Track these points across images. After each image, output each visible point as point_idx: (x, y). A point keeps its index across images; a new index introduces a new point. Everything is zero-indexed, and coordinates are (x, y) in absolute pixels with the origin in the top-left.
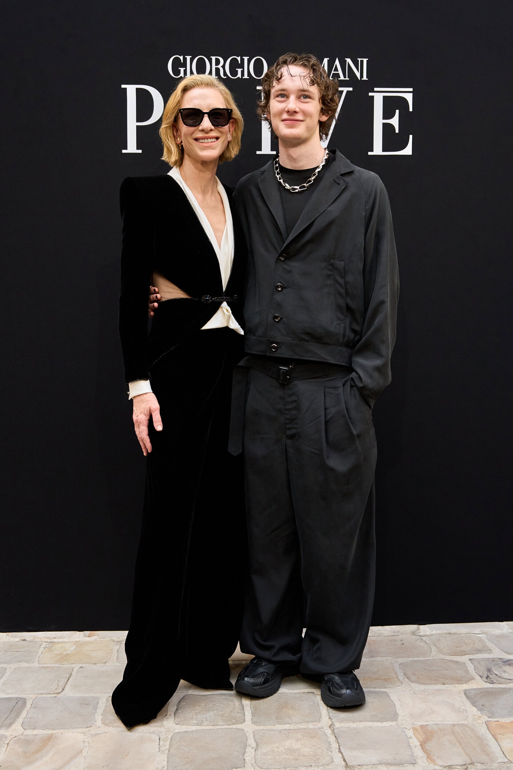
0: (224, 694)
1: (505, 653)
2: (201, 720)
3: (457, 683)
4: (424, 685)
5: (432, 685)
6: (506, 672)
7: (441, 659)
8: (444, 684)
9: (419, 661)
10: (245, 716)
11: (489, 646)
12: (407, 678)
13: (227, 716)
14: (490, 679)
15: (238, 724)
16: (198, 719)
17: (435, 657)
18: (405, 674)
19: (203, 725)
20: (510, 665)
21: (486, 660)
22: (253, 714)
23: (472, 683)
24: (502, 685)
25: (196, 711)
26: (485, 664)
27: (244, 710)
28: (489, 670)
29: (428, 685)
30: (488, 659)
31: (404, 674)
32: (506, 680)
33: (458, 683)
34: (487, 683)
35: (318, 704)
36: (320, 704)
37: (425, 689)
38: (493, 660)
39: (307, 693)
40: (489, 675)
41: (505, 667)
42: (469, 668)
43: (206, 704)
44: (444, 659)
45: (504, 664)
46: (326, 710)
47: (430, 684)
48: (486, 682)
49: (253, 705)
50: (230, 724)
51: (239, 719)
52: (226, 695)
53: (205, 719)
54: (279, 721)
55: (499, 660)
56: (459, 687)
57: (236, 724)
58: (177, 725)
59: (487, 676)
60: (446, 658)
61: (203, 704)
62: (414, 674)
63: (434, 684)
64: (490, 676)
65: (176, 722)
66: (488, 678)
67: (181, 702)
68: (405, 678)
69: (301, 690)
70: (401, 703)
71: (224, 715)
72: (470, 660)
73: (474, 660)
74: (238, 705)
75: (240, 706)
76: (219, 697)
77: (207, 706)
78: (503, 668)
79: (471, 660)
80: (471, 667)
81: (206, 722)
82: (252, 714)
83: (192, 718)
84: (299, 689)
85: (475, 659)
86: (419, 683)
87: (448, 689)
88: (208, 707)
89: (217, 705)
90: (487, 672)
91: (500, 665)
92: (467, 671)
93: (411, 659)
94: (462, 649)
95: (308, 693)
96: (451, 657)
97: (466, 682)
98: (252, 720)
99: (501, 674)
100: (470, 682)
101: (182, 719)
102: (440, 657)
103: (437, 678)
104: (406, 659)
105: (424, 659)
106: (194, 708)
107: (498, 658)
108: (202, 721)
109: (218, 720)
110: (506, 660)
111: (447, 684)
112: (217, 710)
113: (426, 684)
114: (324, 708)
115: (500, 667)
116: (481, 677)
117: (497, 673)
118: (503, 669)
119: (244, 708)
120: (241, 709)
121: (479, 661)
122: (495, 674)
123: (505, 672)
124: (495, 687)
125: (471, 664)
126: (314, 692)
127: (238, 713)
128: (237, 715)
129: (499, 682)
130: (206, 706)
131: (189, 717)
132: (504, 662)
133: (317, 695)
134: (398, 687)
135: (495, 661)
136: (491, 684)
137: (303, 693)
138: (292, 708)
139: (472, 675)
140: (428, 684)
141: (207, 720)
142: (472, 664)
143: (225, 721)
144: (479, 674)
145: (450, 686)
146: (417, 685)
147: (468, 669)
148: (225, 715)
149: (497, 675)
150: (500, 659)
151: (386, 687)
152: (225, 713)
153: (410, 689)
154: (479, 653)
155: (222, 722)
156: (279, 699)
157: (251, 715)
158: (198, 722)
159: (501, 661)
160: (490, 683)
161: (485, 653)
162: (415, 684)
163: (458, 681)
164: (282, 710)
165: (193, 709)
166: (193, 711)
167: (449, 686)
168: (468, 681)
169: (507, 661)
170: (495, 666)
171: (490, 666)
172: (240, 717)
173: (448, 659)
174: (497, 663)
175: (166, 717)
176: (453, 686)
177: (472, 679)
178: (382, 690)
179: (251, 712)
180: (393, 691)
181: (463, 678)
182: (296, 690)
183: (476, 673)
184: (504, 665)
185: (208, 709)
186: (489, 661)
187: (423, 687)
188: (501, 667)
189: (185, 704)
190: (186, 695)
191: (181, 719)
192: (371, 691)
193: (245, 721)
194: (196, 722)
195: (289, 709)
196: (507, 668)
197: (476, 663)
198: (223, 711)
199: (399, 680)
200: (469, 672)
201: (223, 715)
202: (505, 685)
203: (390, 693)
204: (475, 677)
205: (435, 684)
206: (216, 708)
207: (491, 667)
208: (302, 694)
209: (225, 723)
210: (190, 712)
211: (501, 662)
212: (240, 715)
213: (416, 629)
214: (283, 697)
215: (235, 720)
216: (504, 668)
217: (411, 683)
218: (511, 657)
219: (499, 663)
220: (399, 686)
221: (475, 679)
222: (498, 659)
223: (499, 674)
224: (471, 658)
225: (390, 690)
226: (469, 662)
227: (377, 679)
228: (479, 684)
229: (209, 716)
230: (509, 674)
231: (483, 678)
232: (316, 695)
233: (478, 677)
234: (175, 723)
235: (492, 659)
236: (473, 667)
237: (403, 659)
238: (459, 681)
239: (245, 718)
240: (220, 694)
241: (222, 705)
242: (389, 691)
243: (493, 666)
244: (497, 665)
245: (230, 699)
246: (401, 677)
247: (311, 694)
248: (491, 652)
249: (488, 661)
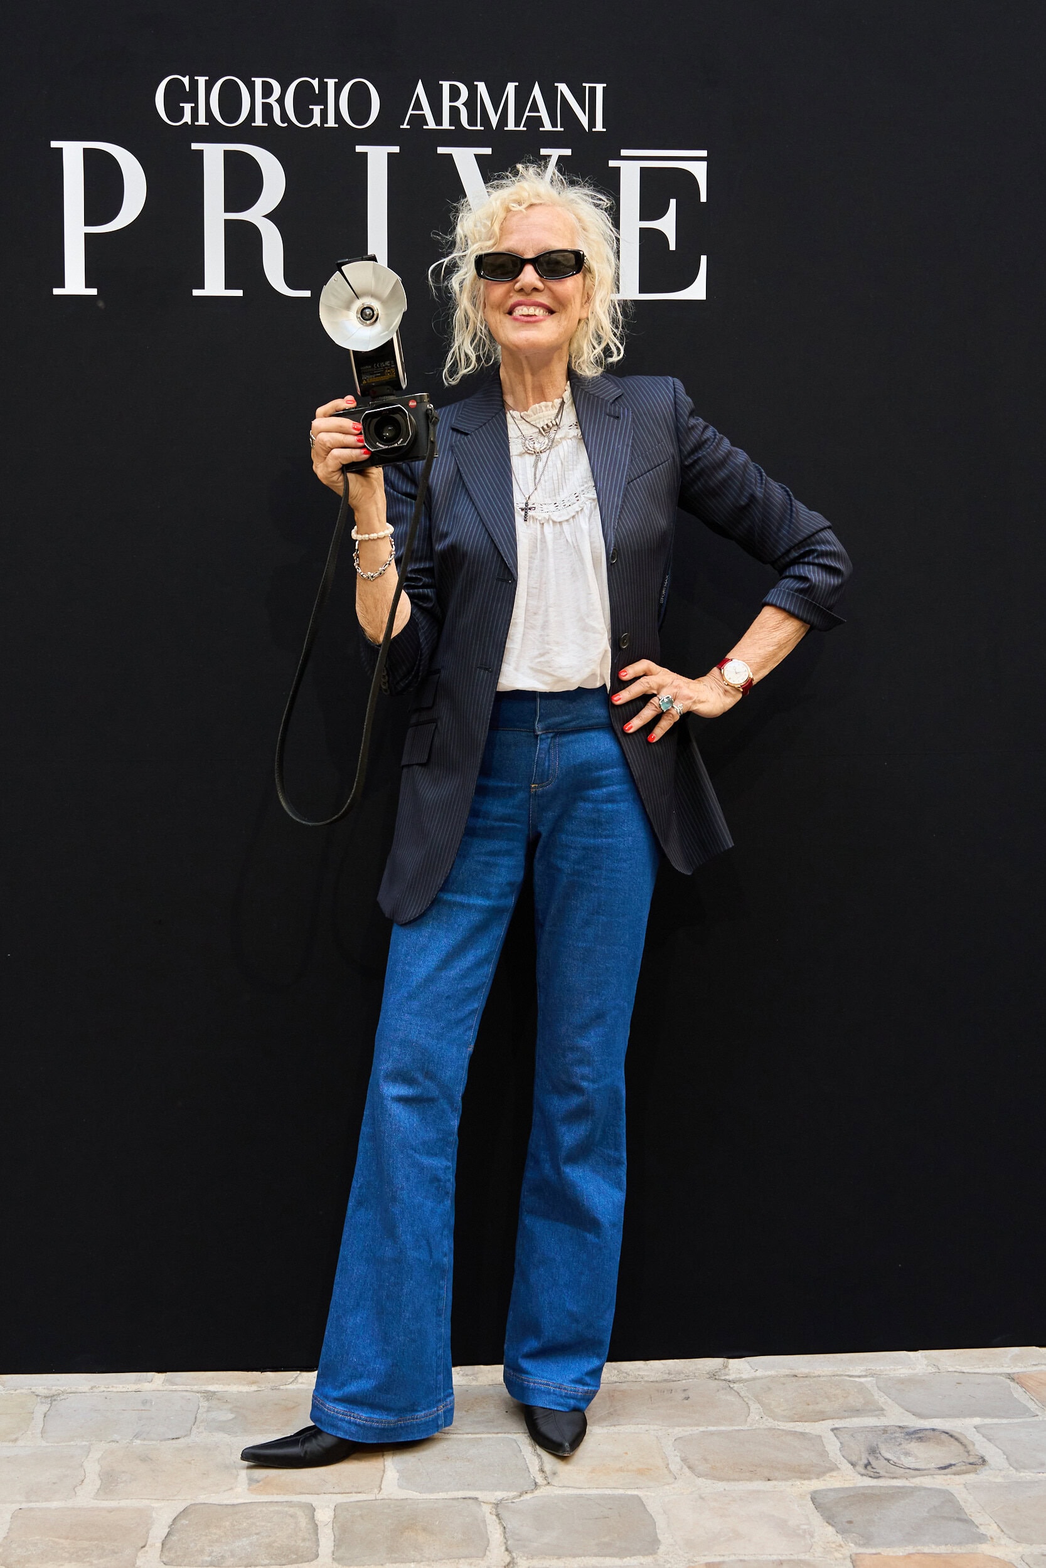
0: (276, 1502)
1: (913, 1416)
2: (221, 1554)
3: (797, 1478)
4: (724, 1483)
5: (741, 1482)
6: (909, 1454)
7: (770, 1429)
8: (769, 1480)
9: (720, 1433)
10: (318, 1545)
11: (880, 1402)
12: (689, 1467)
13: (279, 1546)
14: (873, 1468)
15: (301, 1563)
16: (214, 1554)
17: (756, 1425)
18: (684, 1460)
19: (223, 1565)
20: (920, 1439)
21: (868, 1429)
22: (338, 1543)
23: (832, 1476)
24: (899, 1480)
25: (210, 1538)
26: (866, 1437)
27: (317, 1535)
28: (873, 1451)
29: (733, 1483)
30: (873, 1429)
31: (682, 1460)
32: (907, 1471)
33: (801, 1478)
34: (865, 1477)
35: (485, 1521)
36: (488, 1522)
37: (725, 1490)
38: (885, 1430)
39: (462, 1500)
40: (871, 1461)
41: (909, 1445)
42: (828, 1448)
43: (235, 1522)
44: (775, 1429)
45: (907, 1437)
46: (501, 1534)
47: (738, 1481)
48: (862, 1475)
49: (338, 1525)
50: (284, 1562)
51: (305, 1553)
52: (279, 1504)
53: (229, 1553)
54: (393, 1555)
55: (898, 1429)
56: (803, 1486)
57: (296, 1563)
58: (167, 1567)
59: (866, 1462)
60: (782, 1427)
61: (228, 1523)
62: (706, 1460)
63: (747, 1480)
64: (874, 1463)
65: (164, 1560)
66: (869, 1467)
67: (178, 1519)
68: (685, 1467)
69: (449, 1493)
70: (668, 1517)
71: (273, 1545)
72: (832, 1430)
73: (841, 1429)
74: (305, 1524)
75: (309, 1526)
76: (264, 1509)
77: (236, 1527)
78: (903, 1446)
79: (835, 1431)
80: (833, 1446)
81: (232, 1559)
82: (334, 1541)
83: (201, 1552)
84: (445, 1491)
85: (844, 1428)
86: (714, 1478)
87: (776, 1489)
88: (239, 1530)
89: (258, 1524)
90: (867, 1455)
91: (899, 1440)
92: (824, 1454)
93: (702, 1429)
94: (818, 1408)
95: (464, 1498)
96: (792, 1425)
97: (819, 1475)
98: (333, 1555)
99: (899, 1458)
100: (828, 1475)
101: (178, 1554)
102: (767, 1424)
103: (755, 1468)
104: (691, 1428)
105: (731, 1428)
106: (207, 1531)
107: (896, 1426)
108: (223, 1557)
109: (258, 1555)
110: (913, 1430)
111: (776, 1479)
112: (257, 1534)
113: (728, 1480)
114: (496, 1529)
115: (897, 1443)
116: (852, 1465)
117: (888, 1456)
118: (904, 1449)
119: (319, 1531)
120: (311, 1531)
121: (853, 1432)
122: (886, 1459)
123: (907, 1454)
124: (881, 1485)
125: (835, 1438)
126: (477, 1496)
127: (304, 1540)
128: (302, 1545)
129: (894, 1475)
130: (234, 1526)
131: (195, 1549)
132: (908, 1434)
133: (484, 1503)
134: (667, 1487)
135: (889, 1432)
136: (874, 1478)
137: (453, 1499)
138: (424, 1530)
139: (833, 1461)
140: (734, 1480)
141: (233, 1556)
142: (838, 1438)
143: (274, 1557)
144: (849, 1459)
145: (783, 1483)
146: (709, 1482)
147: (826, 1449)
148: (276, 1544)
149: (888, 1460)
150: (900, 1427)
151: (638, 1486)
152: (275, 1541)
153: (694, 1489)
154: (854, 1417)
155: (267, 1559)
156: (398, 1511)
157: (333, 1545)
158: (213, 1558)
159: (901, 1433)
160: (871, 1477)
161: (868, 1416)
162: (705, 1480)
163: (801, 1473)
164: (402, 1533)
165: (204, 1533)
166: (204, 1538)
167: (780, 1483)
168: (824, 1473)
169: (916, 1432)
170: (887, 1442)
171: (875, 1443)
172: (308, 1548)
173: (785, 1428)
174: (893, 1436)
175: (144, 1549)
176: (789, 1483)
177: (834, 1468)
178: (629, 1492)
179: (333, 1537)
180: (653, 1494)
181: (813, 1466)
182: (438, 1492)
183: (843, 1456)
184: (907, 1440)
185: (238, 1532)
186: (875, 1431)
187: (721, 1486)
188: (900, 1444)
189: (187, 1522)
190: (191, 1505)
191: (176, 1552)
192: (606, 1494)
193: (317, 1556)
194: (209, 1559)
195: (419, 1531)
196: (913, 1446)
197: (846, 1435)
198: (270, 1536)
199: (670, 1472)
200: (828, 1454)
201: (270, 1545)
202: (904, 1480)
203: (648, 1499)
204: (839, 1466)
205: (750, 1480)
206: (257, 1531)
207: (877, 1445)
208: (451, 1501)
209: (273, 1561)
210: (196, 1538)
211: (903, 1434)
212: (308, 1544)
213: (721, 1367)
214: (407, 1507)
215: (297, 1554)
216: (906, 1447)
217: (695, 1477)
218: (926, 1423)
219: (897, 1435)
220: (668, 1484)
221: (838, 1469)
222: (896, 1428)
223: (895, 1459)
224: (837, 1426)
225: (649, 1493)
226: (832, 1433)
227: (621, 1470)
228: (848, 1478)
229: (238, 1547)
230: (916, 1457)
231: (857, 1468)
232: (482, 1504)
233: (845, 1466)
234: (163, 1562)
235: (883, 1427)
236: (839, 1444)
237: (683, 1430)
238: (803, 1473)
239: (317, 1551)
240: (267, 1502)
241: (269, 1524)
242: (646, 1495)
243: (882, 1442)
244: (893, 1441)
245: (289, 1513)
246: (675, 1464)
247: (471, 1501)
248: (883, 1414)
249: (872, 1431)
